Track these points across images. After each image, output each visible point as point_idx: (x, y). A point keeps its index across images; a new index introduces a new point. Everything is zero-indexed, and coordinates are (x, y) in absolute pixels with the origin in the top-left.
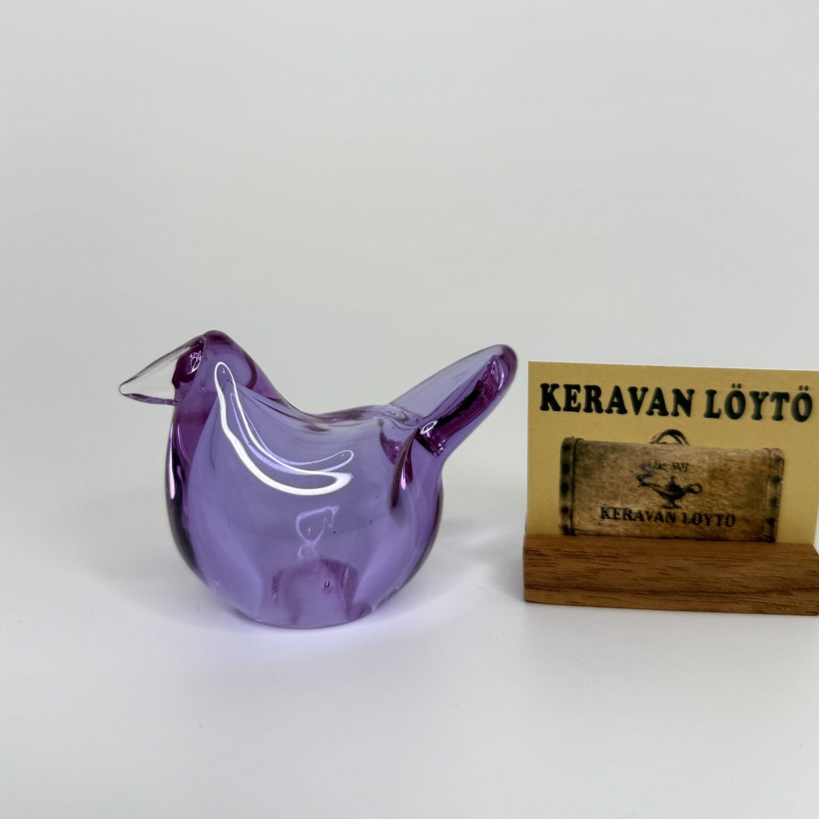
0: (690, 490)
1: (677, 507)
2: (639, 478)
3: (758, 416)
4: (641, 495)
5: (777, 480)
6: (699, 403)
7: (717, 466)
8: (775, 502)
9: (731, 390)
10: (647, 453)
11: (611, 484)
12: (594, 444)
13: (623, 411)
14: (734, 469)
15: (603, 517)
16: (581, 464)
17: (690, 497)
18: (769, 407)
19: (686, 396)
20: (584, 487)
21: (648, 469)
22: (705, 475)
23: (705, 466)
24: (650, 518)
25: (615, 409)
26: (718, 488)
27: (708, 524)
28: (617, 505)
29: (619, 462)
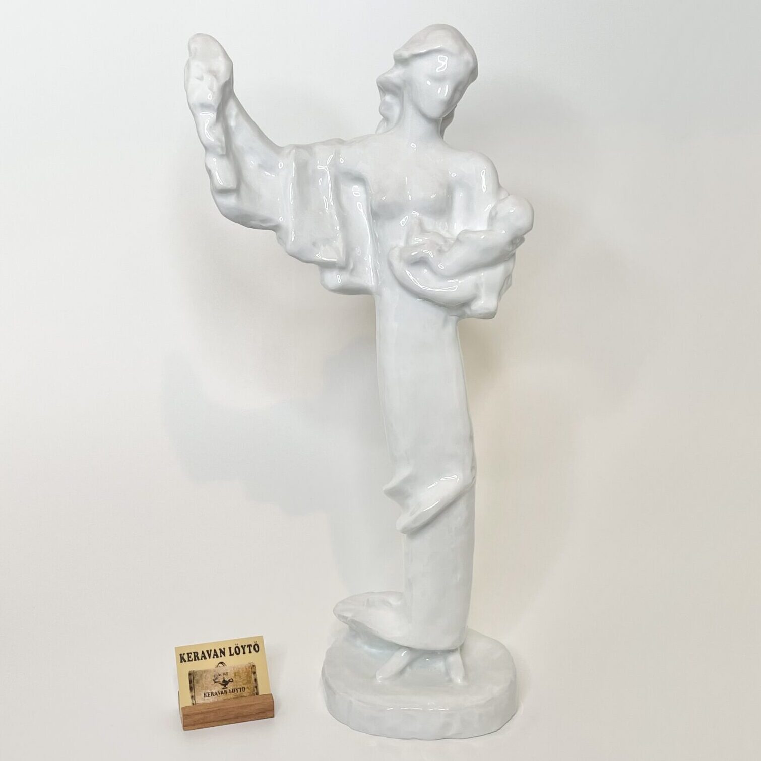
0: (229, 681)
1: (227, 688)
2: (214, 680)
3: (244, 653)
4: (215, 686)
5: (255, 673)
6: (227, 652)
7: (236, 671)
8: (255, 680)
9: (235, 646)
10: (215, 671)
11: (206, 684)
12: (198, 671)
13: (205, 658)
14: (241, 672)
15: (205, 697)
16: (195, 679)
17: (230, 683)
18: (247, 649)
19: (223, 650)
20: (196, 688)
21: (216, 676)
22: (233, 675)
23: (233, 672)
24: (219, 694)
25: (203, 658)
26: (238, 679)
27: (237, 692)
28: (209, 691)
29: (207, 675)
